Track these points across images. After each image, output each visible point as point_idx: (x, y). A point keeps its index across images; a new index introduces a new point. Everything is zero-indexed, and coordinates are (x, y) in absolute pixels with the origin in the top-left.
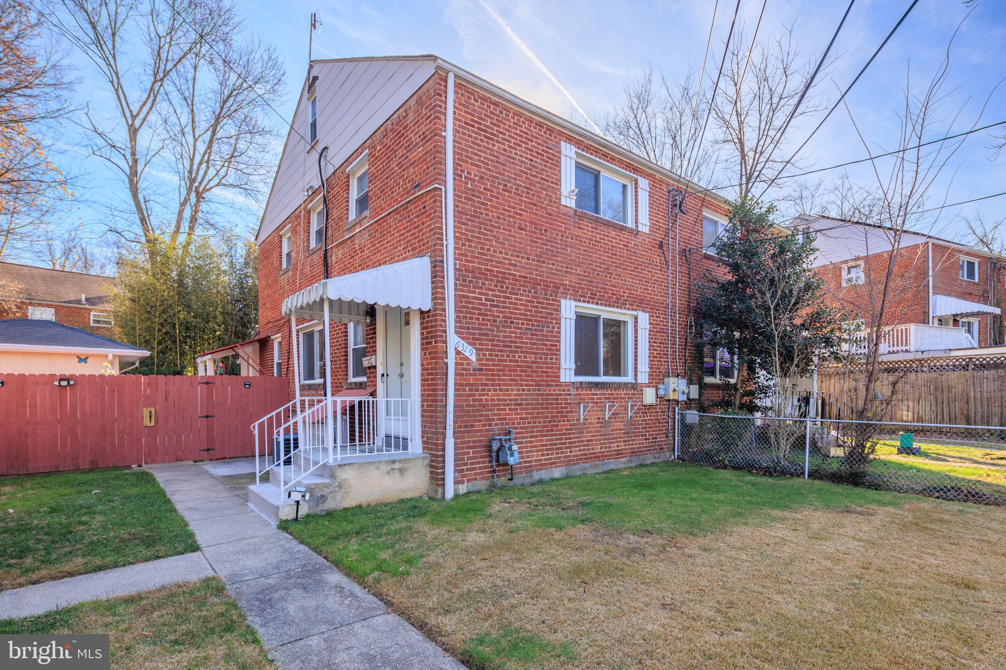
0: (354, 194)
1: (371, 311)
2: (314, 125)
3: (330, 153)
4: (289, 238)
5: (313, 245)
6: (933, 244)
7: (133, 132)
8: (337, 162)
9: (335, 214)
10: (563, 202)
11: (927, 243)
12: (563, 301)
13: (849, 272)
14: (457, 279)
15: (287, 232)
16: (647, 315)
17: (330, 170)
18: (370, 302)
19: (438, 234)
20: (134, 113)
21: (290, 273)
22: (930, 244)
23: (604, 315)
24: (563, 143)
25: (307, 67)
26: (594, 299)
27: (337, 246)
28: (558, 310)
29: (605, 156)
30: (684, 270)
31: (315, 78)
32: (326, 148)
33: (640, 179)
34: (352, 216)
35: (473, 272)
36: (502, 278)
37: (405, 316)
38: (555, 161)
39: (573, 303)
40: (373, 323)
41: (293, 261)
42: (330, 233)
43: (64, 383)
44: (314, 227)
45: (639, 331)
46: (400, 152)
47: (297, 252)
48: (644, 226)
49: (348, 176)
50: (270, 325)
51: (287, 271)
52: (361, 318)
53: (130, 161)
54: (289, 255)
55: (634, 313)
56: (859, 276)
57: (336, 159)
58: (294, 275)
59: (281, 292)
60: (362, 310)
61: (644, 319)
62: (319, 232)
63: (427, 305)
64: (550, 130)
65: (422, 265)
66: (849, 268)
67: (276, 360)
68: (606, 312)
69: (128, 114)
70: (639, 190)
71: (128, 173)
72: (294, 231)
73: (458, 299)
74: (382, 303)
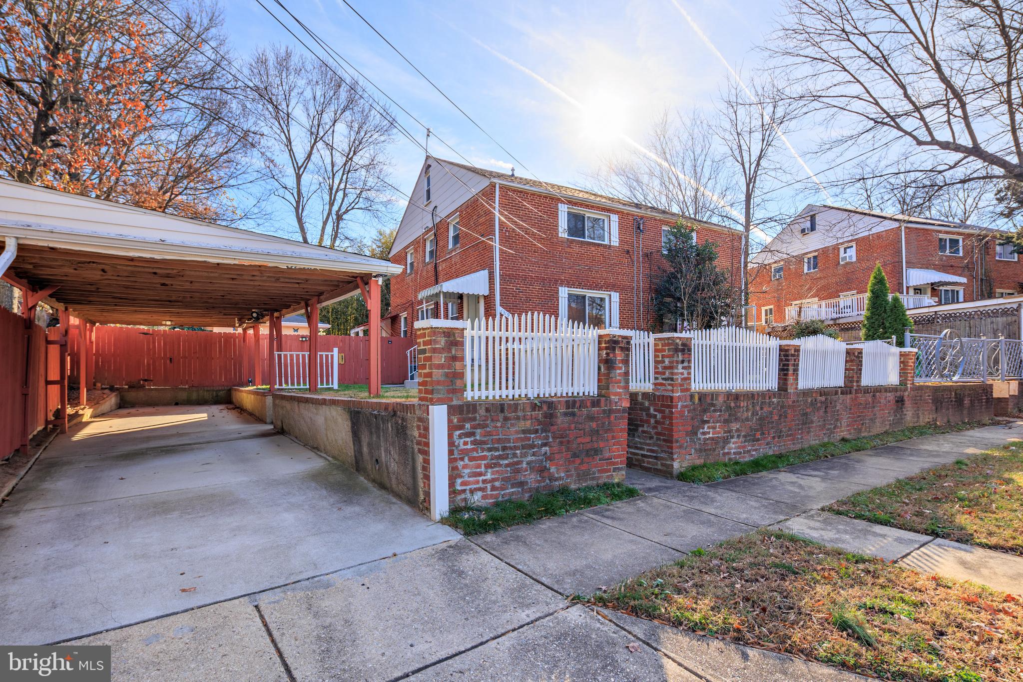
0: (451, 234)
1: (461, 297)
2: (428, 191)
3: (438, 209)
4: (411, 254)
5: (427, 260)
6: (906, 228)
7: (299, 177)
8: (443, 215)
9: (441, 243)
10: (560, 236)
11: (900, 227)
12: (560, 288)
13: (845, 252)
14: (500, 280)
15: (411, 250)
16: (618, 294)
17: (438, 220)
18: (461, 292)
19: (492, 259)
20: (299, 165)
21: (413, 275)
22: (903, 228)
23: (588, 295)
24: (560, 204)
25: (425, 159)
26: (580, 286)
27: (442, 261)
28: (557, 293)
29: (587, 206)
30: (647, 265)
31: (429, 166)
32: (436, 207)
33: (611, 215)
34: (450, 246)
35: (509, 276)
36: (525, 278)
37: (477, 297)
38: (555, 215)
39: (567, 289)
40: (462, 303)
41: (415, 268)
42: (438, 253)
43: (304, 339)
44: (428, 249)
45: (612, 303)
46: (475, 217)
47: (418, 263)
48: (615, 242)
49: (448, 224)
50: (399, 307)
51: (410, 274)
52: (456, 300)
53: (296, 198)
54: (412, 264)
55: (609, 293)
56: (851, 255)
57: (442, 213)
58: (416, 276)
59: (407, 286)
60: (456, 296)
61: (615, 296)
62: (431, 252)
63: (487, 293)
64: (552, 199)
65: (485, 273)
66: (845, 249)
67: (403, 329)
68: (589, 293)
69: (296, 166)
70: (611, 222)
71: (295, 205)
72: (416, 250)
73: (501, 289)
74: (466, 293)
